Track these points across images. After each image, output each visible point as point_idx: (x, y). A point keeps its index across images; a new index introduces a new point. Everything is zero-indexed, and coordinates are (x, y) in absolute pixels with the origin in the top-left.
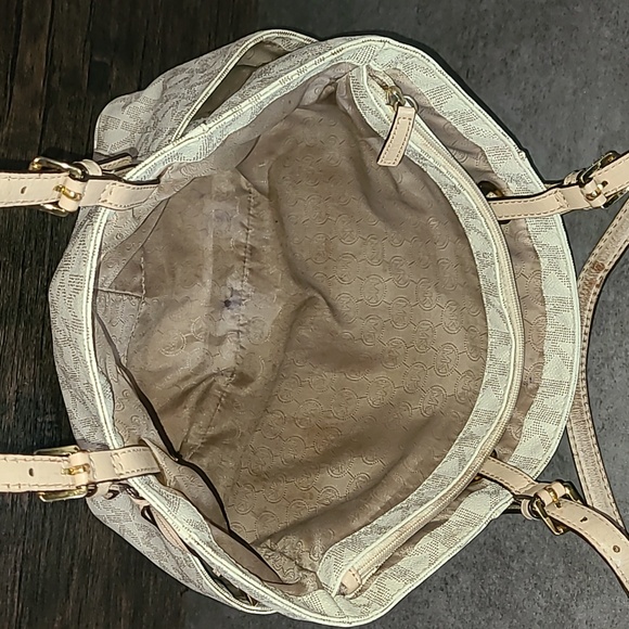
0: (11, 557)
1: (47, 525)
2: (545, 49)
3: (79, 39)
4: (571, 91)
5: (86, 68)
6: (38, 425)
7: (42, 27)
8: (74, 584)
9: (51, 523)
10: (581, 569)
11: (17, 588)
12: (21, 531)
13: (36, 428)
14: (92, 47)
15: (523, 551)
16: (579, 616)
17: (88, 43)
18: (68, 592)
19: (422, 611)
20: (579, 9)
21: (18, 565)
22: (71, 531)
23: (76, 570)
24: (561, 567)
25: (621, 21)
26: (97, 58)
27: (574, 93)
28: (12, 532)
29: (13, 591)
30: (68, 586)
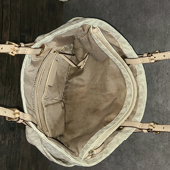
0: (4, 157)
1: (13, 149)
2: (126, 29)
3: (18, 30)
4: (132, 39)
5: (19, 37)
6: (10, 124)
7: (8, 28)
8: (20, 164)
9: (14, 149)
10: (138, 154)
11: (5, 165)
12: (6, 150)
13: (9, 125)
14: (21, 32)
15: (125, 150)
16: (138, 165)
17: (20, 31)
18: (19, 166)
19: (103, 166)
20: (133, 20)
21: (6, 159)
22: (19, 150)
23: (20, 160)
24: (134, 154)
25: (142, 22)
26: (22, 34)
27: (133, 40)
28: (4, 151)
29: (4, 166)
30: (19, 164)
